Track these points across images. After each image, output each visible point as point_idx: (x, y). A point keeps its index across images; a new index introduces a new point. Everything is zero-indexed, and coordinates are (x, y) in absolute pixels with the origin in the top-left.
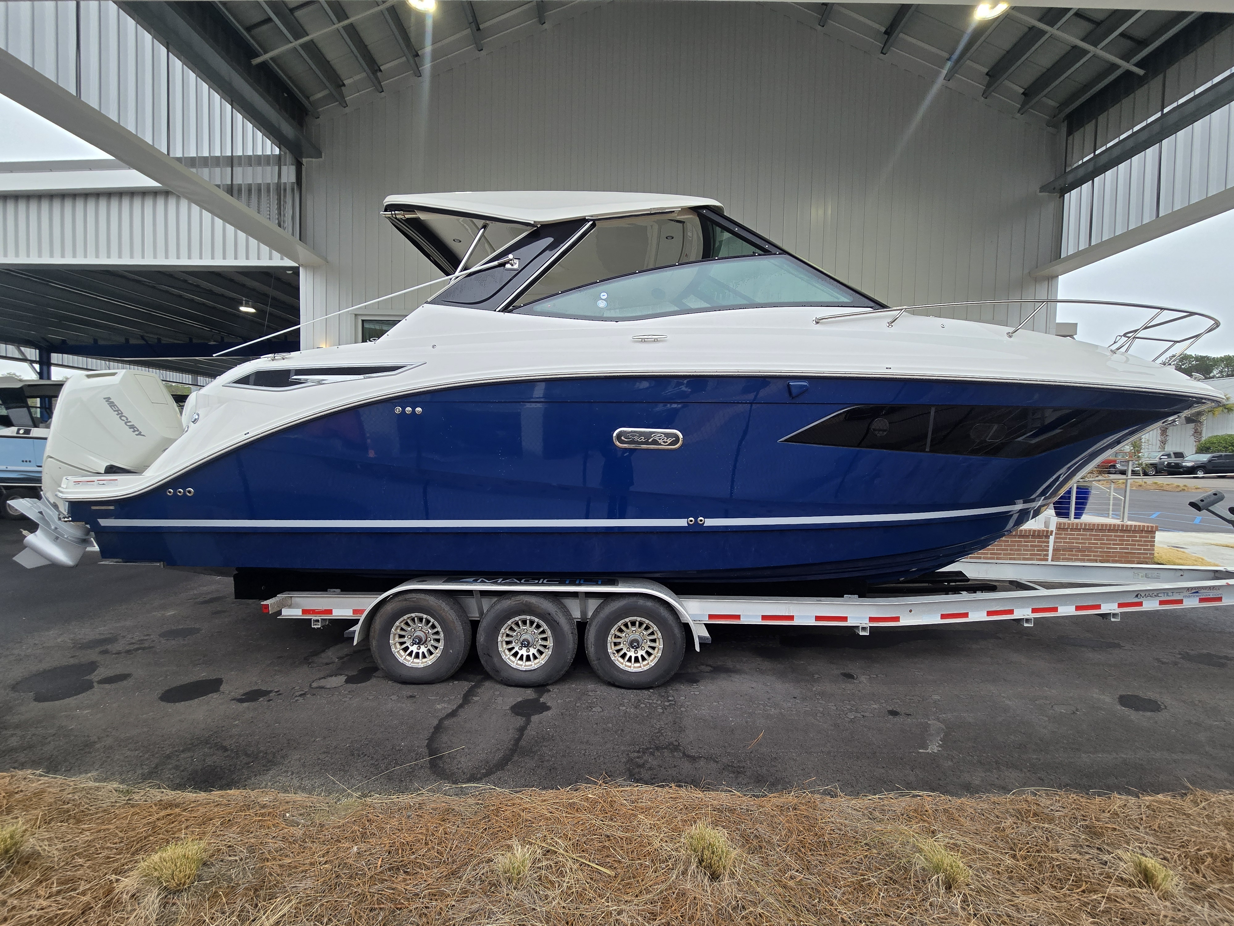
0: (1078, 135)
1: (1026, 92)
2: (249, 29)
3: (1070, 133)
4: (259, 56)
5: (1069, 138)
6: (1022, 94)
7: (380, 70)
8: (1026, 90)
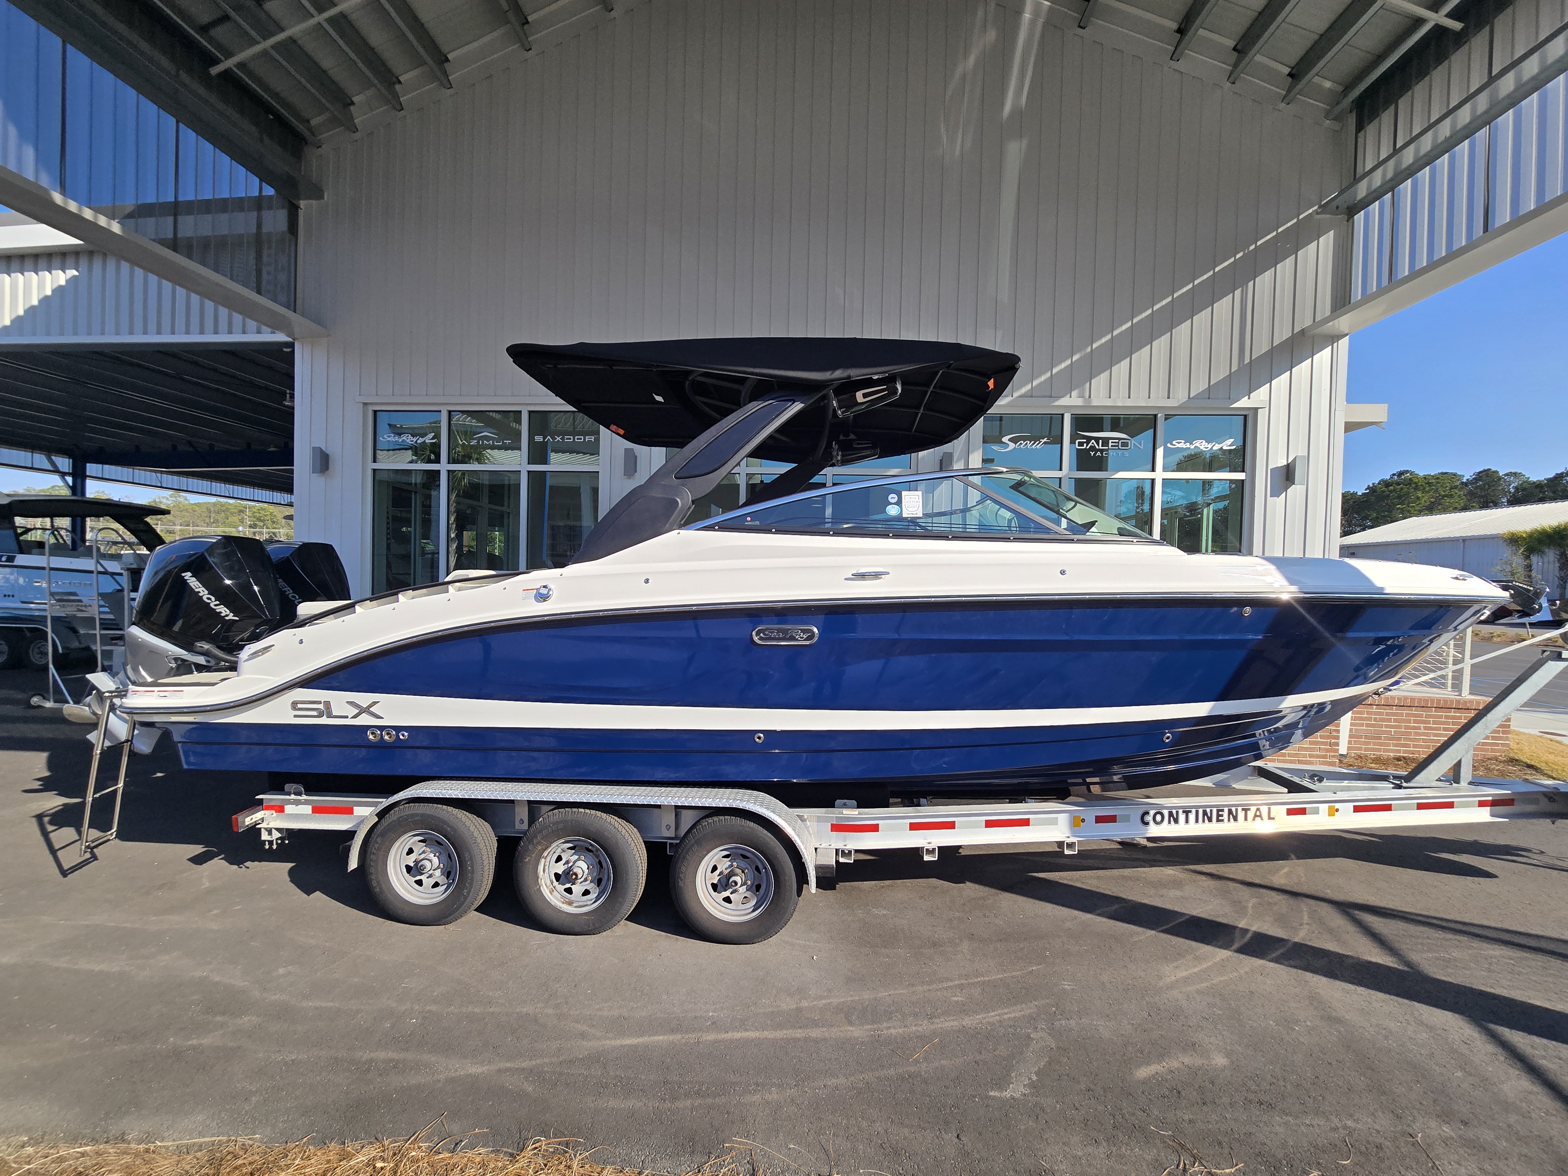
0: (1371, 129)
1: (1294, 72)
2: (204, 29)
3: (1360, 127)
4: (218, 63)
5: (1359, 135)
6: (1288, 75)
7: (400, 82)
8: (1293, 68)
